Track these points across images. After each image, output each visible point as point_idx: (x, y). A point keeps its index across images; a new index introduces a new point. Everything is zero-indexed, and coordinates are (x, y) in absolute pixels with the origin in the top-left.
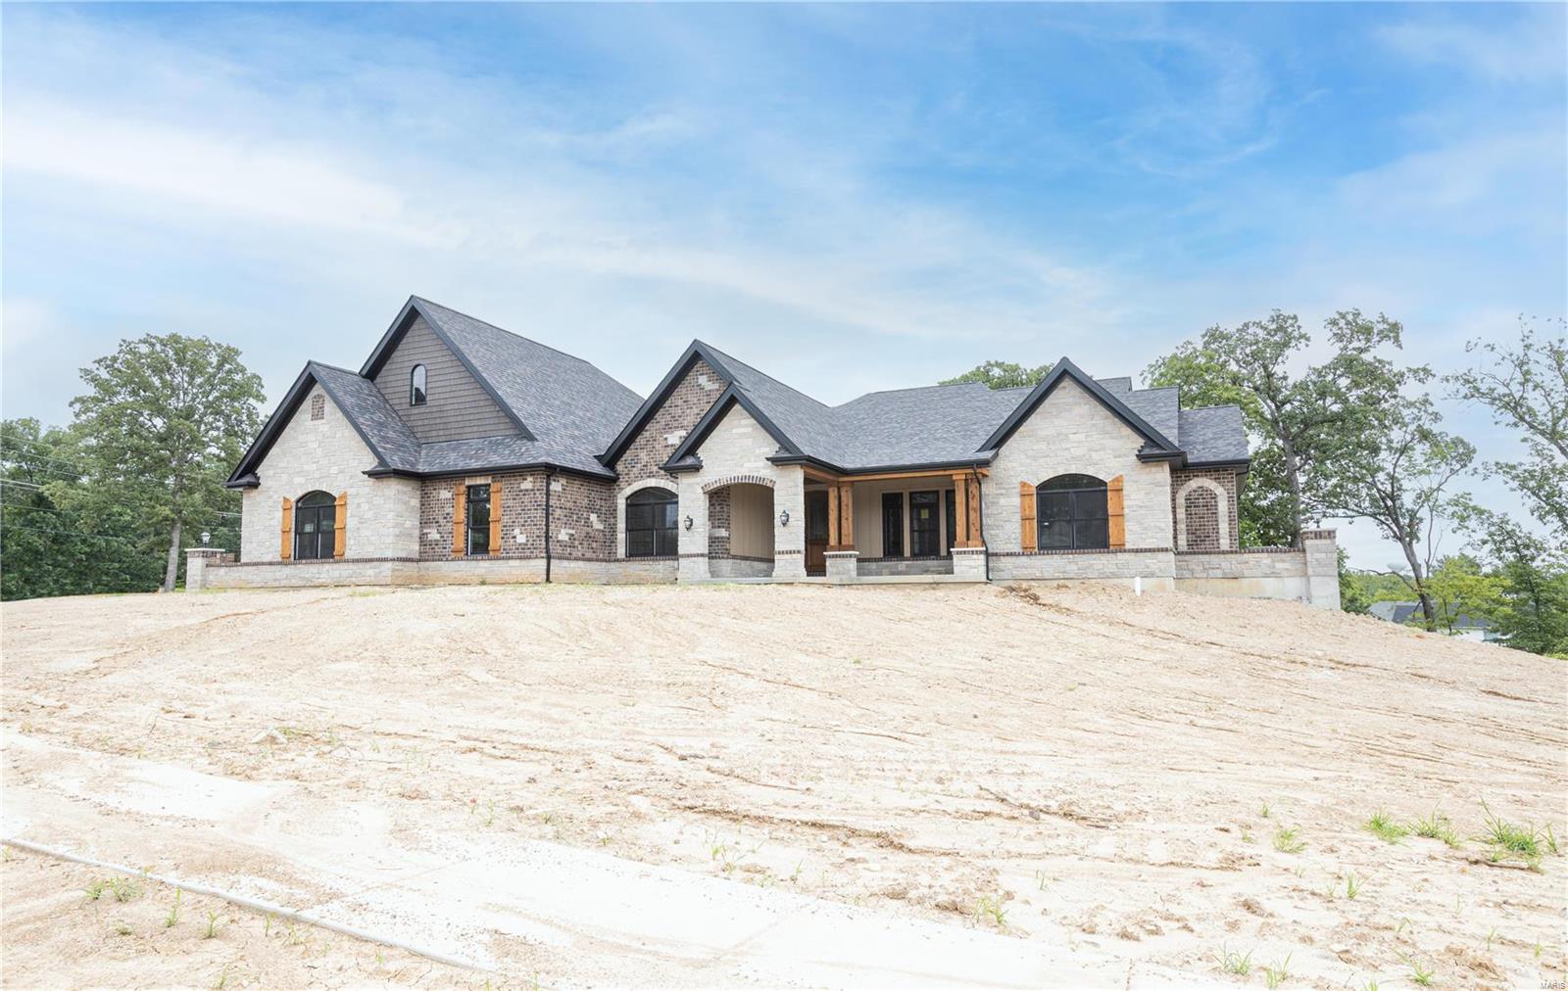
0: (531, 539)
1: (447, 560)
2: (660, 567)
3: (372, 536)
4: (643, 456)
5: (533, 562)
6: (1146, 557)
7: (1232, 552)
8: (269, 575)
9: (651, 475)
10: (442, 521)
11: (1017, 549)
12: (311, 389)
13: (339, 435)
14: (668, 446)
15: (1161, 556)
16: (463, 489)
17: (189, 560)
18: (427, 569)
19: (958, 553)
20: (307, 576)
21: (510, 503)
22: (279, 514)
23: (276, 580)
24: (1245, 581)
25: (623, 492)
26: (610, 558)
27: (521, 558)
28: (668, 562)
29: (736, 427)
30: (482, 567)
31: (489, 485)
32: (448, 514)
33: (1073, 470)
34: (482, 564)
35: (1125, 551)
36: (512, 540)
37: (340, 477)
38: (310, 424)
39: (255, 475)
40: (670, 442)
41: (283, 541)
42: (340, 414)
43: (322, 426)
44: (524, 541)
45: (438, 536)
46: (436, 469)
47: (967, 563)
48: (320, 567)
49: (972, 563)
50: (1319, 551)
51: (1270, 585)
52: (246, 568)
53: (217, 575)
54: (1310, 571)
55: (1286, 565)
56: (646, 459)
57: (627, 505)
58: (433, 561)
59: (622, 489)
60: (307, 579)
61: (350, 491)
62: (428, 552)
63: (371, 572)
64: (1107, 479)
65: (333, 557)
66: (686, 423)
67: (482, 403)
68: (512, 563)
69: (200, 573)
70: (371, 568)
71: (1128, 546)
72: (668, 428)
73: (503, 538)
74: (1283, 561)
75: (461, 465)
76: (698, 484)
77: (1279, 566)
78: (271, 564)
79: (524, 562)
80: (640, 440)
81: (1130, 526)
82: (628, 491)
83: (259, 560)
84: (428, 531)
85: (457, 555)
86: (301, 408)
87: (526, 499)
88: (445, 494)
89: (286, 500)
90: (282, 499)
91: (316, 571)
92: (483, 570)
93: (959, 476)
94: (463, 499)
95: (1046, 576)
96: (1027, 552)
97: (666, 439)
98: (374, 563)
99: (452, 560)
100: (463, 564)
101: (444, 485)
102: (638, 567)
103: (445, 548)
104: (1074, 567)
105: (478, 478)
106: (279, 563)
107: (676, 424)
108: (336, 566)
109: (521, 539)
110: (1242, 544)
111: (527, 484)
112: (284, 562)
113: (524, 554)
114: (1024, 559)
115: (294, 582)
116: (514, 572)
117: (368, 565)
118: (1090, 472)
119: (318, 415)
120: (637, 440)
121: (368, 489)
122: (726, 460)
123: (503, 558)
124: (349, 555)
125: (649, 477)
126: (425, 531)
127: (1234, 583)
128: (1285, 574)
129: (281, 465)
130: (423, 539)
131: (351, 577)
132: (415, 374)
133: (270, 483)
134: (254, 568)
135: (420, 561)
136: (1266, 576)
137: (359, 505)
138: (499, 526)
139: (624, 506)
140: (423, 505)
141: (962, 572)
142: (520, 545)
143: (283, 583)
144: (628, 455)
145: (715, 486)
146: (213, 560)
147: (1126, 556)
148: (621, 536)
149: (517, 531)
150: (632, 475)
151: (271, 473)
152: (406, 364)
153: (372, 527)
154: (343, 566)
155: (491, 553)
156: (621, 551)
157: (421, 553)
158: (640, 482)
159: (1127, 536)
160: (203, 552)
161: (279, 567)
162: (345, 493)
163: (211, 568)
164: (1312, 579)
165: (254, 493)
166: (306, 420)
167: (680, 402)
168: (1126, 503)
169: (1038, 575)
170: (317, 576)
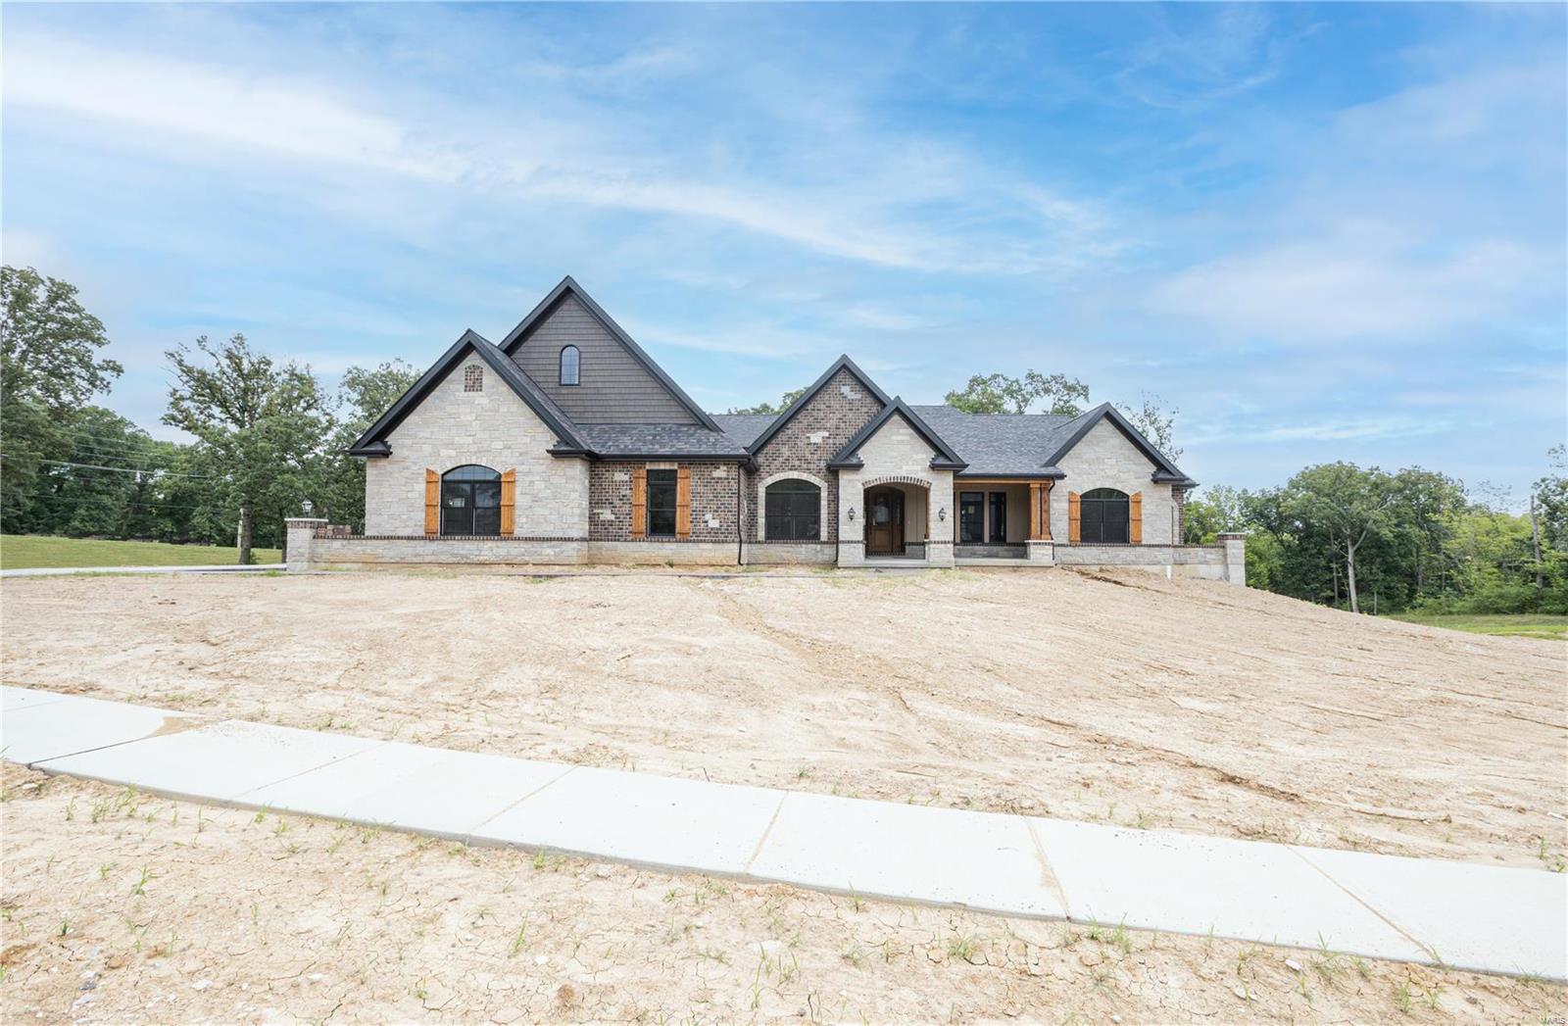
0: (725, 525)
1: (625, 541)
2: (803, 549)
3: (551, 514)
4: (785, 451)
5: (727, 546)
6: (1156, 552)
7: (1180, 547)
8: (409, 551)
9: (793, 468)
10: (617, 502)
11: (1066, 541)
12: (464, 359)
13: (503, 409)
14: (810, 444)
15: (1165, 550)
16: (643, 473)
17: (289, 530)
18: (601, 548)
19: (1034, 544)
20: (461, 552)
21: (701, 489)
22: (422, 487)
23: (417, 555)
24: (1188, 566)
25: (764, 482)
26: (752, 540)
27: (712, 542)
28: (810, 545)
29: (895, 435)
30: (665, 549)
31: (676, 471)
32: (623, 496)
33: (1107, 485)
34: (668, 546)
35: (1142, 546)
36: (702, 525)
37: (506, 452)
38: (462, 394)
39: (385, 444)
40: (812, 441)
41: (427, 515)
42: (504, 388)
43: (479, 398)
44: (717, 526)
45: (613, 517)
46: (613, 451)
47: (1042, 552)
48: (481, 544)
49: (1044, 552)
50: (1234, 548)
51: (1203, 570)
52: (370, 542)
53: (329, 547)
54: (1229, 561)
55: (1213, 557)
56: (788, 453)
57: (767, 494)
58: (608, 540)
59: (763, 479)
60: (462, 556)
61: (519, 468)
62: (598, 532)
63: (550, 551)
64: (1131, 494)
65: (499, 534)
66: (828, 425)
67: (649, 391)
68: (702, 545)
69: (308, 546)
70: (550, 547)
71: (1144, 542)
72: (811, 428)
73: (691, 522)
74: (1211, 553)
75: (645, 450)
76: (859, 481)
77: (1209, 556)
78: (410, 538)
79: (718, 546)
80: (782, 437)
81: (1145, 528)
82: (770, 481)
83: (393, 534)
84: (600, 511)
85: (635, 535)
86: (450, 376)
87: (719, 487)
88: (620, 476)
89: (430, 472)
90: (425, 471)
91: (474, 547)
92: (669, 552)
93: (1035, 485)
94: (643, 484)
95: (1087, 562)
96: (1072, 544)
97: (808, 438)
98: (553, 543)
99: (632, 541)
100: (645, 545)
101: (619, 467)
102: (779, 550)
103: (621, 529)
104: (1106, 556)
105: (661, 464)
106: (422, 538)
107: (818, 425)
108: (500, 544)
109: (714, 524)
110: (1186, 541)
111: (721, 472)
112: (429, 537)
113: (717, 537)
114: (1070, 549)
115: (443, 558)
116: (704, 554)
117: (545, 544)
118: (1119, 487)
119: (474, 385)
120: (780, 436)
121: (544, 467)
122: (886, 462)
123: (694, 541)
124: (517, 532)
125: (791, 470)
126: (596, 511)
127: (1181, 567)
128: (1212, 562)
129: (421, 435)
130: (593, 519)
131: (523, 555)
132: (564, 353)
133: (406, 453)
134: (386, 542)
135: (591, 540)
136: (1201, 563)
137: (531, 483)
138: (688, 511)
139: (764, 495)
140: (592, 485)
141: (1037, 558)
142: (712, 529)
143: (428, 559)
144: (769, 449)
145: (875, 483)
146: (322, 532)
147: (1142, 549)
148: (762, 521)
149: (709, 516)
150: (773, 467)
151: (408, 442)
152: (556, 343)
153: (549, 506)
154: (510, 544)
155: (678, 536)
156: (761, 534)
157: (590, 532)
158: (782, 474)
159: (1143, 536)
160: (311, 523)
161: (422, 542)
162: (514, 470)
163: (321, 541)
164: (1230, 566)
165: (383, 462)
166: (458, 390)
167: (823, 407)
168: (1143, 512)
169: (1081, 561)
170: (477, 553)
